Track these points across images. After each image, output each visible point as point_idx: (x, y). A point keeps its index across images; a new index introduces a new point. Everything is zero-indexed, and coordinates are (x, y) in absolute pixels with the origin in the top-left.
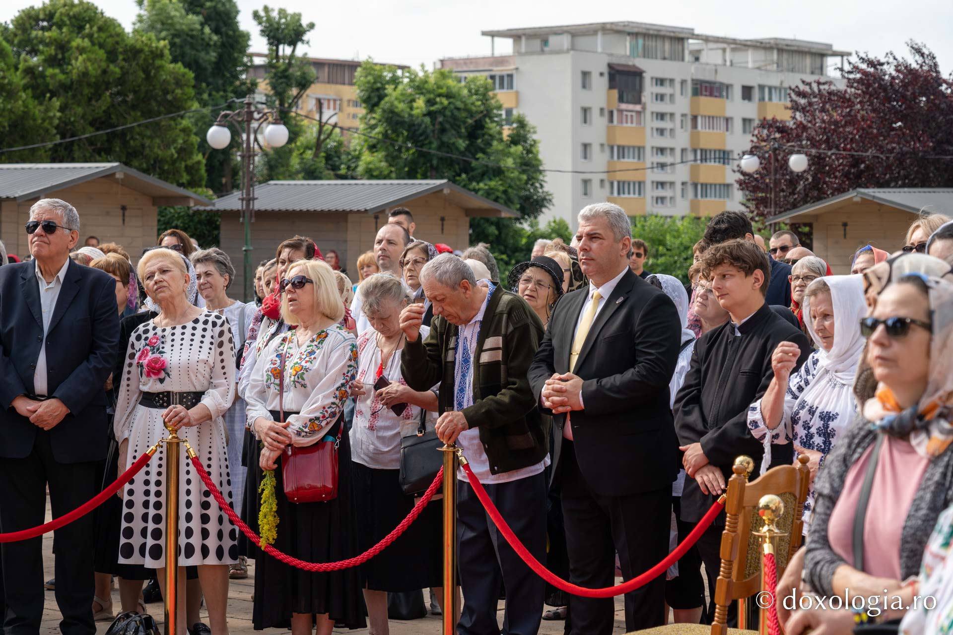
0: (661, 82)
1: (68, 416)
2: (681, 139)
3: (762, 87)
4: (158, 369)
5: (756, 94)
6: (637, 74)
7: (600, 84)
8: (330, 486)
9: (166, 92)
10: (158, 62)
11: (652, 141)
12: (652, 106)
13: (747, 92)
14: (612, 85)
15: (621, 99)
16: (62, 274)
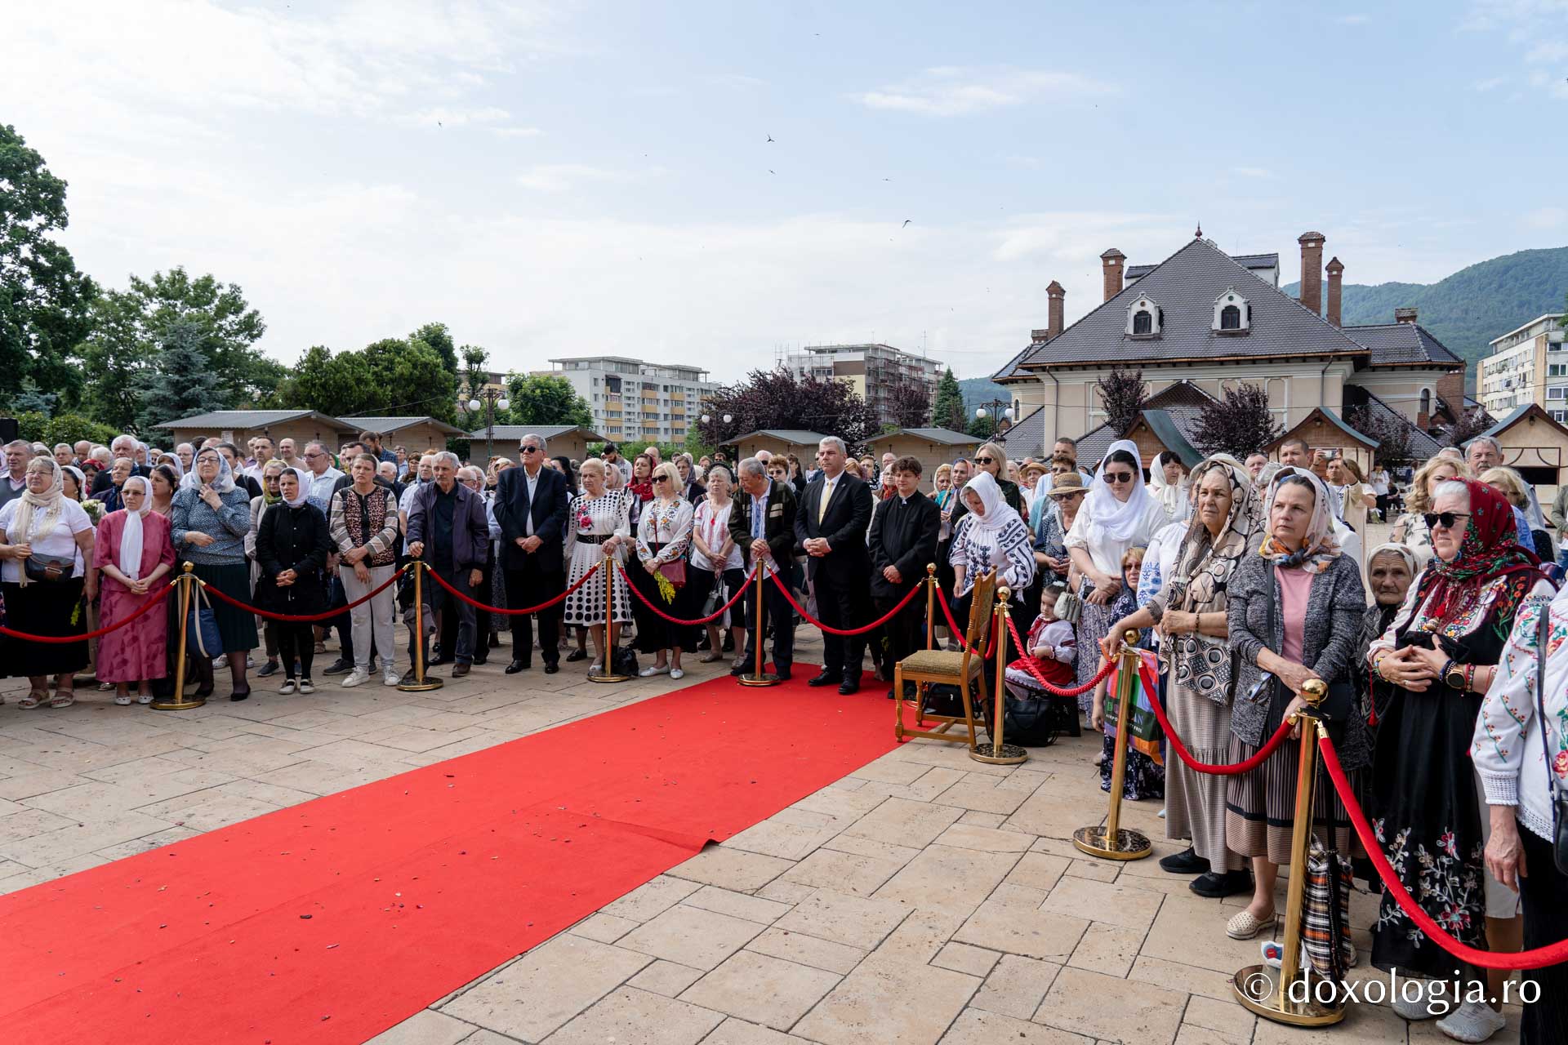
0: (629, 383)
1: (541, 546)
2: (638, 408)
3: (672, 386)
4: (587, 523)
5: (669, 389)
6: (619, 380)
7: (602, 384)
8: (684, 581)
9: (440, 384)
10: (437, 369)
11: (625, 409)
12: (625, 394)
13: (666, 388)
14: (607, 384)
15: (611, 391)
16: (538, 474)
